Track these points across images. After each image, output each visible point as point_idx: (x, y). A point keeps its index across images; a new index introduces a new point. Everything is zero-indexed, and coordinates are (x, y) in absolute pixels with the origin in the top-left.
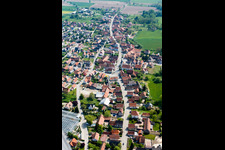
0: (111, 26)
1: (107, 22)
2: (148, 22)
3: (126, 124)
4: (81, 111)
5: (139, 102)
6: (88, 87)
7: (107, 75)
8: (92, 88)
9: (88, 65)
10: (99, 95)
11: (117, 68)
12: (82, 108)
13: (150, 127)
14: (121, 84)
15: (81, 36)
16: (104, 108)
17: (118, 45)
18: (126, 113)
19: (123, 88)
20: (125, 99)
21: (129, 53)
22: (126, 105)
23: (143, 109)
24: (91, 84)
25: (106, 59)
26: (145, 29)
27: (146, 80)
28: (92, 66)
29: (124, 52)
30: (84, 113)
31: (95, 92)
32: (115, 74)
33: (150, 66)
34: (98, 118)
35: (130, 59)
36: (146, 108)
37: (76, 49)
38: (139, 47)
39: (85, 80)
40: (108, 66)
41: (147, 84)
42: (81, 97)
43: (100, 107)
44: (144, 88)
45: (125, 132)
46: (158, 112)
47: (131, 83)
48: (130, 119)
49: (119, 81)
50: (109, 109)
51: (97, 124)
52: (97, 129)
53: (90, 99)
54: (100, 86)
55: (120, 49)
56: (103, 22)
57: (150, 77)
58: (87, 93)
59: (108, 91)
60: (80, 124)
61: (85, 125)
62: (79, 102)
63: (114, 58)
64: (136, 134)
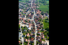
0: (32, 3)
1: (30, 2)
2: (44, 2)
3: (36, 36)
4: (21, 32)
5: (40, 29)
6: (24, 24)
7: (30, 20)
8: (25, 24)
9: (24, 16)
10: (27, 26)
11: (33, 18)
12: (22, 31)
13: (44, 37)
14: (35, 23)
15: (22, 7)
16: (29, 31)
17: (34, 10)
18: (36, 32)
19: (35, 24)
20: (36, 28)
21: (37, 13)
22: (36, 30)
23: (41, 31)
24: (25, 23)
25: (30, 14)
26: (43, 4)
27: (43, 21)
28: (26, 17)
29: (36, 12)
30: (23, 32)
31: (26, 25)
32: (33, 19)
33: (44, 17)
34: (27, 34)
35: (38, 14)
36: (42, 31)
37: (21, 11)
38: (40, 11)
39: (23, 21)
40: (30, 17)
41: (43, 22)
42: (22, 27)
43: (28, 30)
44: (42, 24)
45: (36, 39)
46: (46, 32)
47: (38, 22)
48: (37, 34)
49: (34, 22)
50: (31, 31)
51: (27, 36)
52: (27, 37)
53: (24, 28)
54: (28, 23)
55: (34, 11)
56: (29, 2)
57: (44, 20)
58: (23, 25)
59: (30, 25)
60: (21, 36)
61: (23, 36)
62: (21, 29)
63: (32, 14)
64: (39, 39)
